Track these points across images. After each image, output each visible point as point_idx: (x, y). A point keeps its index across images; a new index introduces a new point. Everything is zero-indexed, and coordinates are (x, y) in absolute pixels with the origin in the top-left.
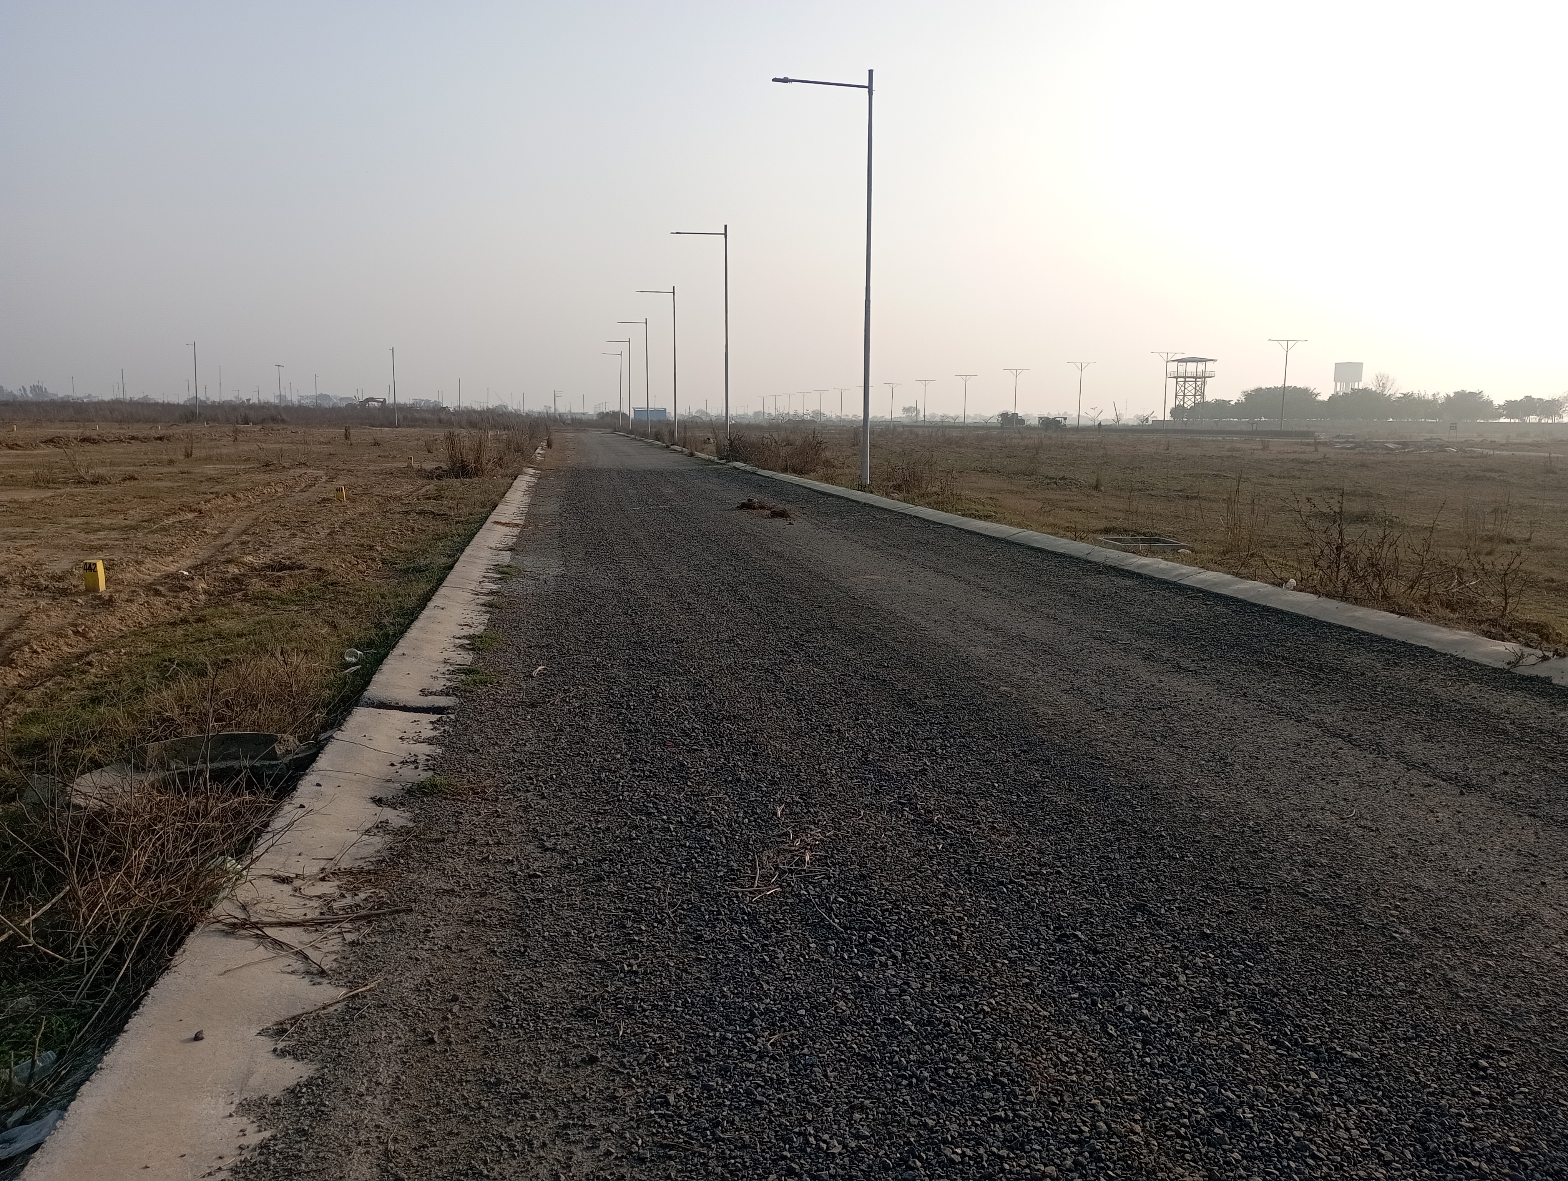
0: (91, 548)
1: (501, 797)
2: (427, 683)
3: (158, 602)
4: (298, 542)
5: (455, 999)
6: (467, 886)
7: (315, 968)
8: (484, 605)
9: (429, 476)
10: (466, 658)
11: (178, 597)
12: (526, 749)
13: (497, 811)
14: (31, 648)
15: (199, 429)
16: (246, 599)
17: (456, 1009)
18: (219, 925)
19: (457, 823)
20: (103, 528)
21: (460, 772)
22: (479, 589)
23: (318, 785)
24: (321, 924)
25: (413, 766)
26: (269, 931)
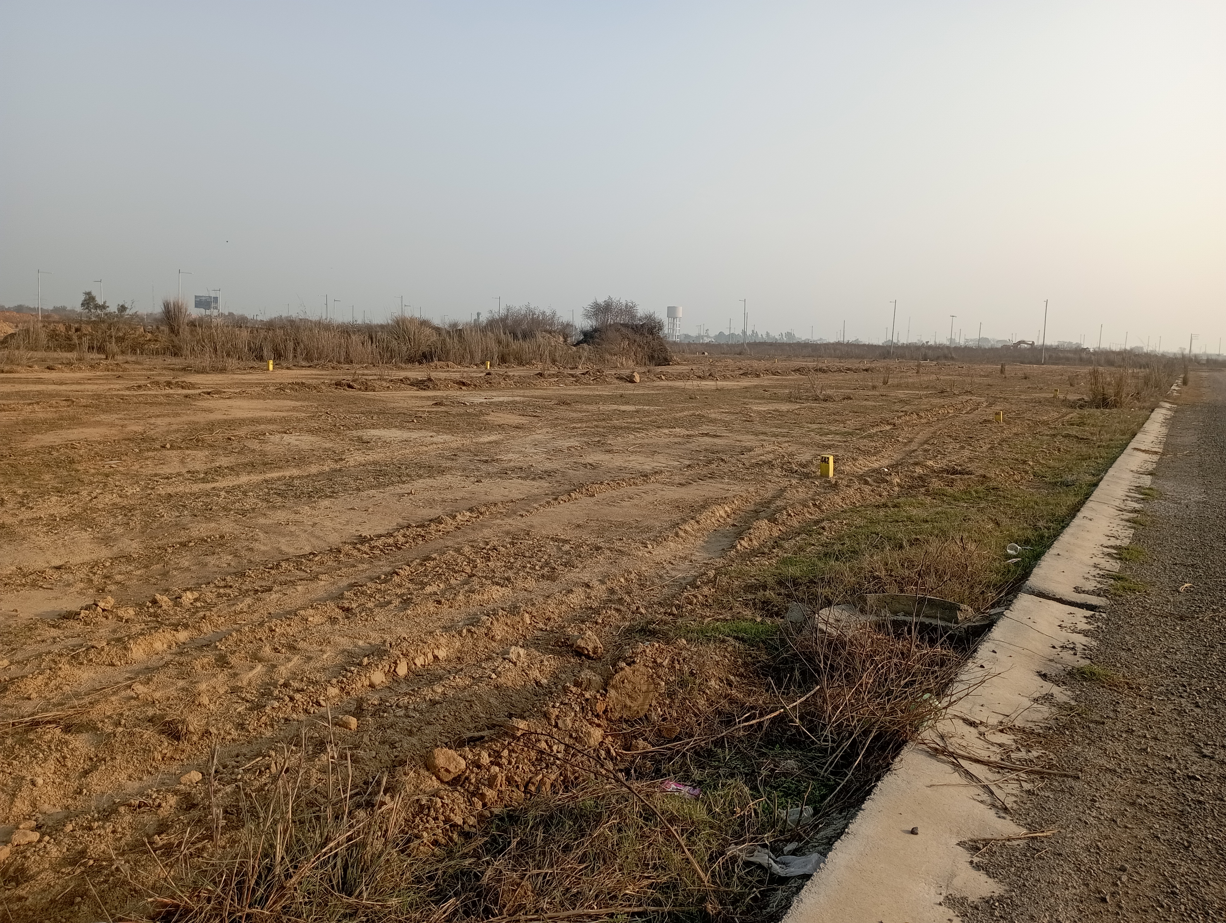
0: (824, 446)
1: (1155, 697)
2: (1080, 582)
3: (867, 489)
4: (966, 453)
5: (1123, 869)
6: (1127, 770)
7: (998, 804)
8: (1128, 521)
9: (1072, 405)
10: (1115, 566)
11: (880, 487)
12: (1177, 657)
13: (1152, 709)
14: (787, 512)
15: (893, 363)
16: (927, 493)
17: (1124, 878)
18: (924, 746)
19: (1115, 711)
20: (831, 433)
21: (1115, 666)
22: (1123, 506)
23: (994, 652)
24: (1002, 768)
25: (1072, 652)
26: (963, 762)
